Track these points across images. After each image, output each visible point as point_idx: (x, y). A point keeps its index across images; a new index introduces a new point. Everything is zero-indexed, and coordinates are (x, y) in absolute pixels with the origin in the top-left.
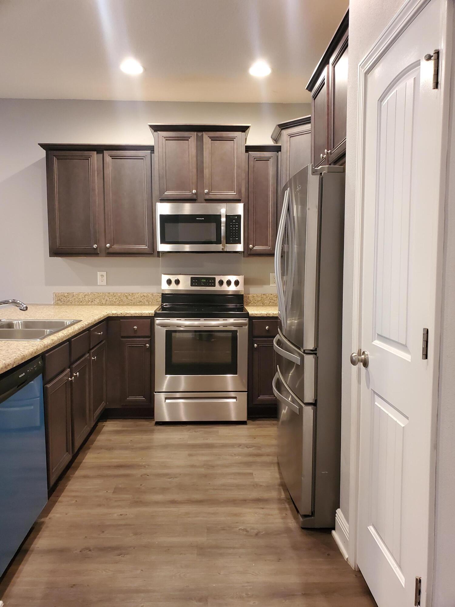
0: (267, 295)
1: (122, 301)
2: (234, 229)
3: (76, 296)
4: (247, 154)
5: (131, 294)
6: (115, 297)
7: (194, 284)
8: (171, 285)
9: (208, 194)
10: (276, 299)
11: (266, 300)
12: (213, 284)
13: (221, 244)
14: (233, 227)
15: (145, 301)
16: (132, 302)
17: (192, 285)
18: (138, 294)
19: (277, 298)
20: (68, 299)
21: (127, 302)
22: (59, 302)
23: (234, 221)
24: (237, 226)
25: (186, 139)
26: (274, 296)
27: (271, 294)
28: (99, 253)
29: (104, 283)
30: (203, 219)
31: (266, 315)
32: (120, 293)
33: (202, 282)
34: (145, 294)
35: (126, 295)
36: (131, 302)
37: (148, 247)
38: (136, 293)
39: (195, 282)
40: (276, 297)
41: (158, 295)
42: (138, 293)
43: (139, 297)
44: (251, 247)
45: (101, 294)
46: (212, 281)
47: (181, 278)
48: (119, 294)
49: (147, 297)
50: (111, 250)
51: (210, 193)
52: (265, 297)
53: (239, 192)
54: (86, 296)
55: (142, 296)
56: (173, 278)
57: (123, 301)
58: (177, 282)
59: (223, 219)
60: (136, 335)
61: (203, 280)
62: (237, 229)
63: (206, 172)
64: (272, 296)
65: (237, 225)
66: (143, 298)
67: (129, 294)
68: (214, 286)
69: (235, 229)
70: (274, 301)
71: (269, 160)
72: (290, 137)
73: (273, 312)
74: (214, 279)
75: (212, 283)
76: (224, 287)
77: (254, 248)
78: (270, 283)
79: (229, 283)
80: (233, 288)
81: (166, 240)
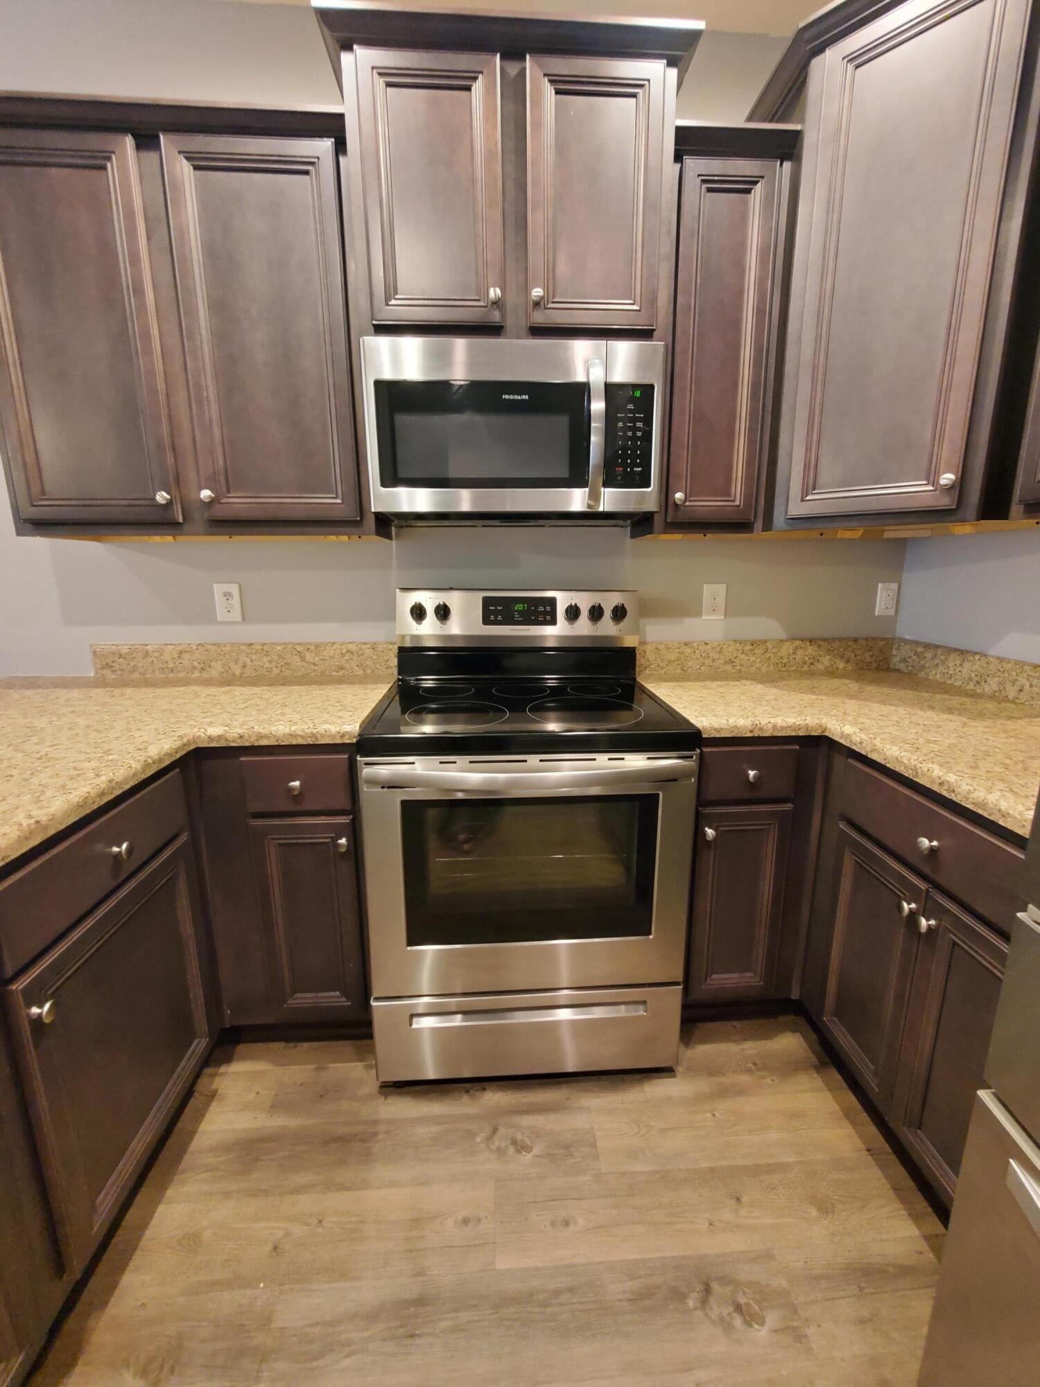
0: (695, 645)
1: (288, 667)
2: (630, 434)
3: (156, 654)
4: (678, 166)
5: (312, 648)
6: (268, 656)
7: (492, 617)
8: (424, 622)
9: (541, 305)
10: (718, 655)
11: (692, 658)
12: (548, 618)
13: (587, 487)
14: (624, 429)
15: (354, 664)
16: (317, 668)
17: (486, 621)
18: (335, 647)
19: (720, 652)
20: (132, 664)
21: (303, 669)
22: (107, 672)
23: (631, 406)
24: (639, 424)
26: (713, 648)
27: (706, 644)
28: (181, 523)
29: (236, 615)
30: (524, 397)
31: (751, 732)
32: (281, 644)
33: (516, 611)
34: (353, 647)
35: (299, 649)
36: (314, 670)
37: (343, 500)
38: (327, 644)
39: (496, 613)
40: (718, 650)
41: (390, 650)
42: (333, 644)
43: (336, 656)
44: (680, 500)
45: (228, 649)
46: (545, 608)
47: (454, 600)
48: (279, 648)
49: (359, 656)
50: (220, 512)
51: (550, 305)
52: (690, 651)
53: (649, 302)
54: (186, 656)
55: (344, 651)
56: (429, 600)
57: (292, 667)
58: (443, 612)
59: (598, 406)
60: (298, 808)
61: (519, 607)
62: (639, 434)
63: (536, 223)
64: (708, 647)
65: (640, 420)
66: (347, 657)
67: (308, 646)
68: (553, 622)
69: (634, 434)
70: (713, 660)
71: (749, 191)
72: (856, 67)
74: (552, 602)
75: (545, 613)
76: (584, 627)
77: (687, 504)
78: (704, 612)
79: (596, 613)
80: (607, 627)
81: (401, 474)
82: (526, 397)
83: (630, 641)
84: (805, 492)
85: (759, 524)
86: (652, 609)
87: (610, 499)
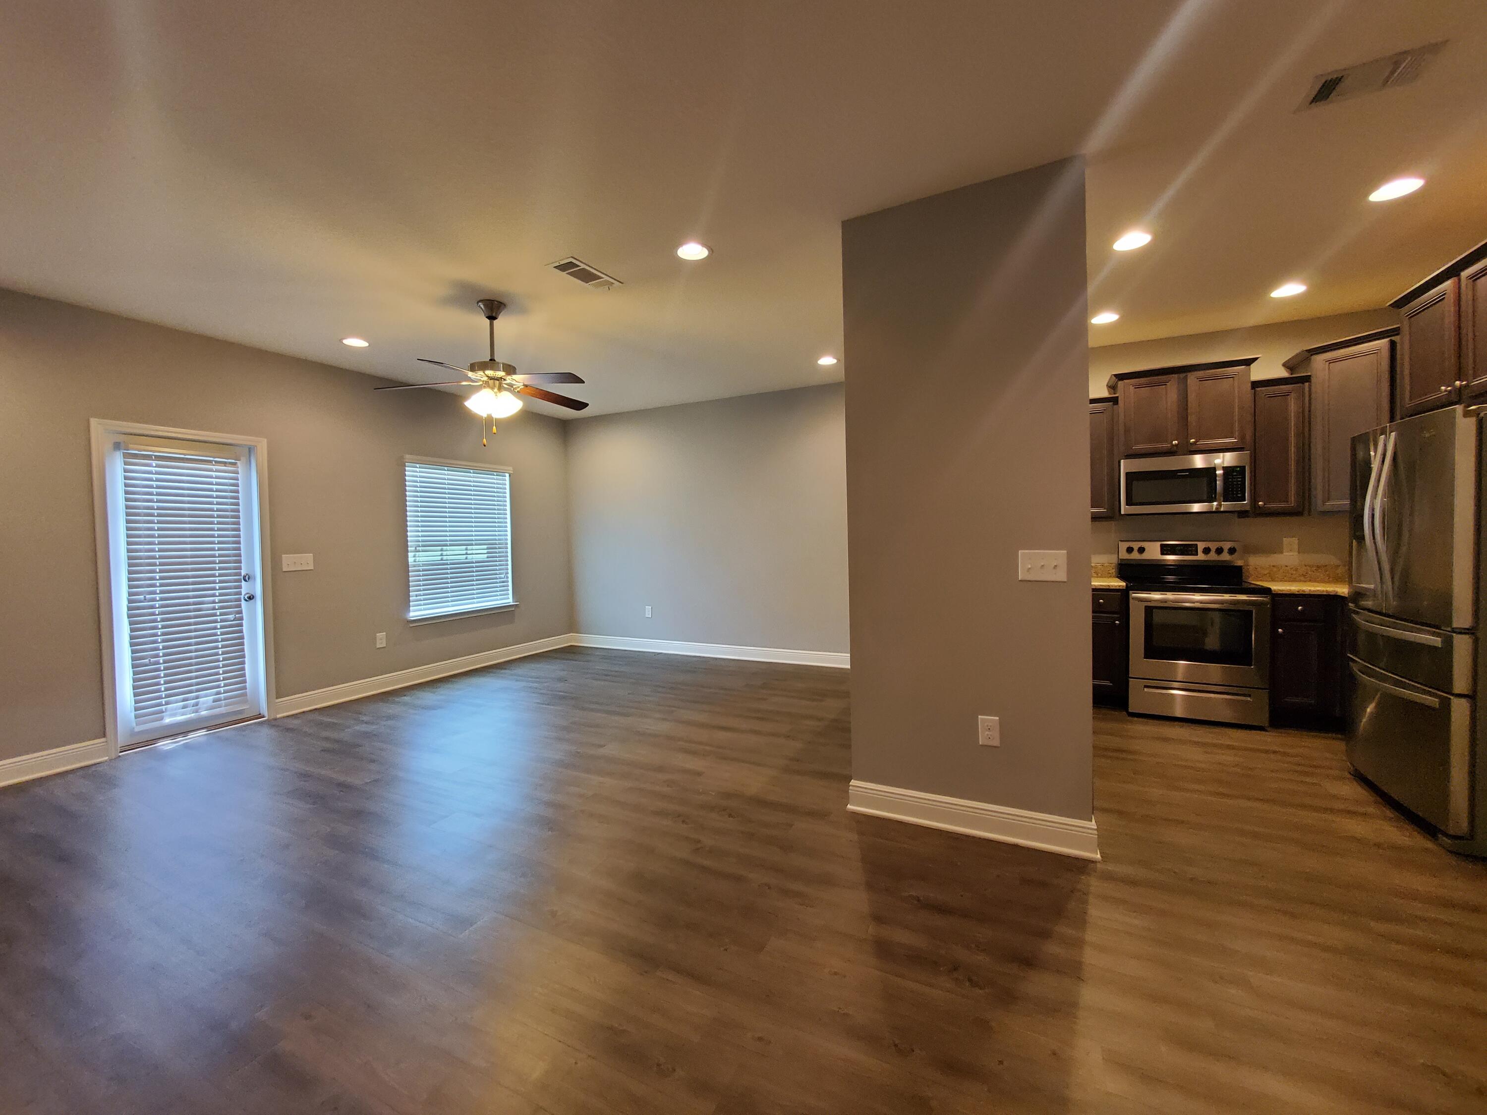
0: (1279, 567)
2: (1236, 483)
4: (1253, 391)
7: (1166, 552)
8: (1134, 554)
9: (1195, 443)
10: (1294, 572)
11: (1277, 573)
12: (1194, 552)
13: (1215, 502)
14: (1232, 482)
17: (1163, 554)
19: (1296, 571)
23: (1235, 473)
24: (1239, 480)
25: (1164, 384)
26: (1291, 568)
27: (1284, 564)
31: (1298, 592)
33: (1177, 550)
37: (1115, 510)
39: (1167, 550)
40: (1295, 569)
41: (1111, 566)
44: (1262, 504)
46: (1192, 549)
47: (1146, 545)
51: (1199, 443)
52: (1276, 569)
53: (1242, 438)
56: (1136, 545)
58: (1141, 550)
59: (1219, 472)
61: (1179, 548)
62: (1240, 483)
63: (1192, 419)
64: (1288, 568)
65: (1240, 478)
68: (1197, 554)
69: (1238, 483)
70: (1292, 574)
71: (1289, 395)
72: (1330, 363)
73: (1309, 588)
74: (1196, 546)
75: (1192, 551)
76: (1213, 556)
77: (1265, 506)
78: (1284, 551)
79: (1219, 551)
80: (1225, 556)
81: (1134, 501)
82: (1188, 473)
83: (1239, 563)
84: (1324, 502)
85: (1306, 512)
86: (1251, 550)
87: (1225, 506)
